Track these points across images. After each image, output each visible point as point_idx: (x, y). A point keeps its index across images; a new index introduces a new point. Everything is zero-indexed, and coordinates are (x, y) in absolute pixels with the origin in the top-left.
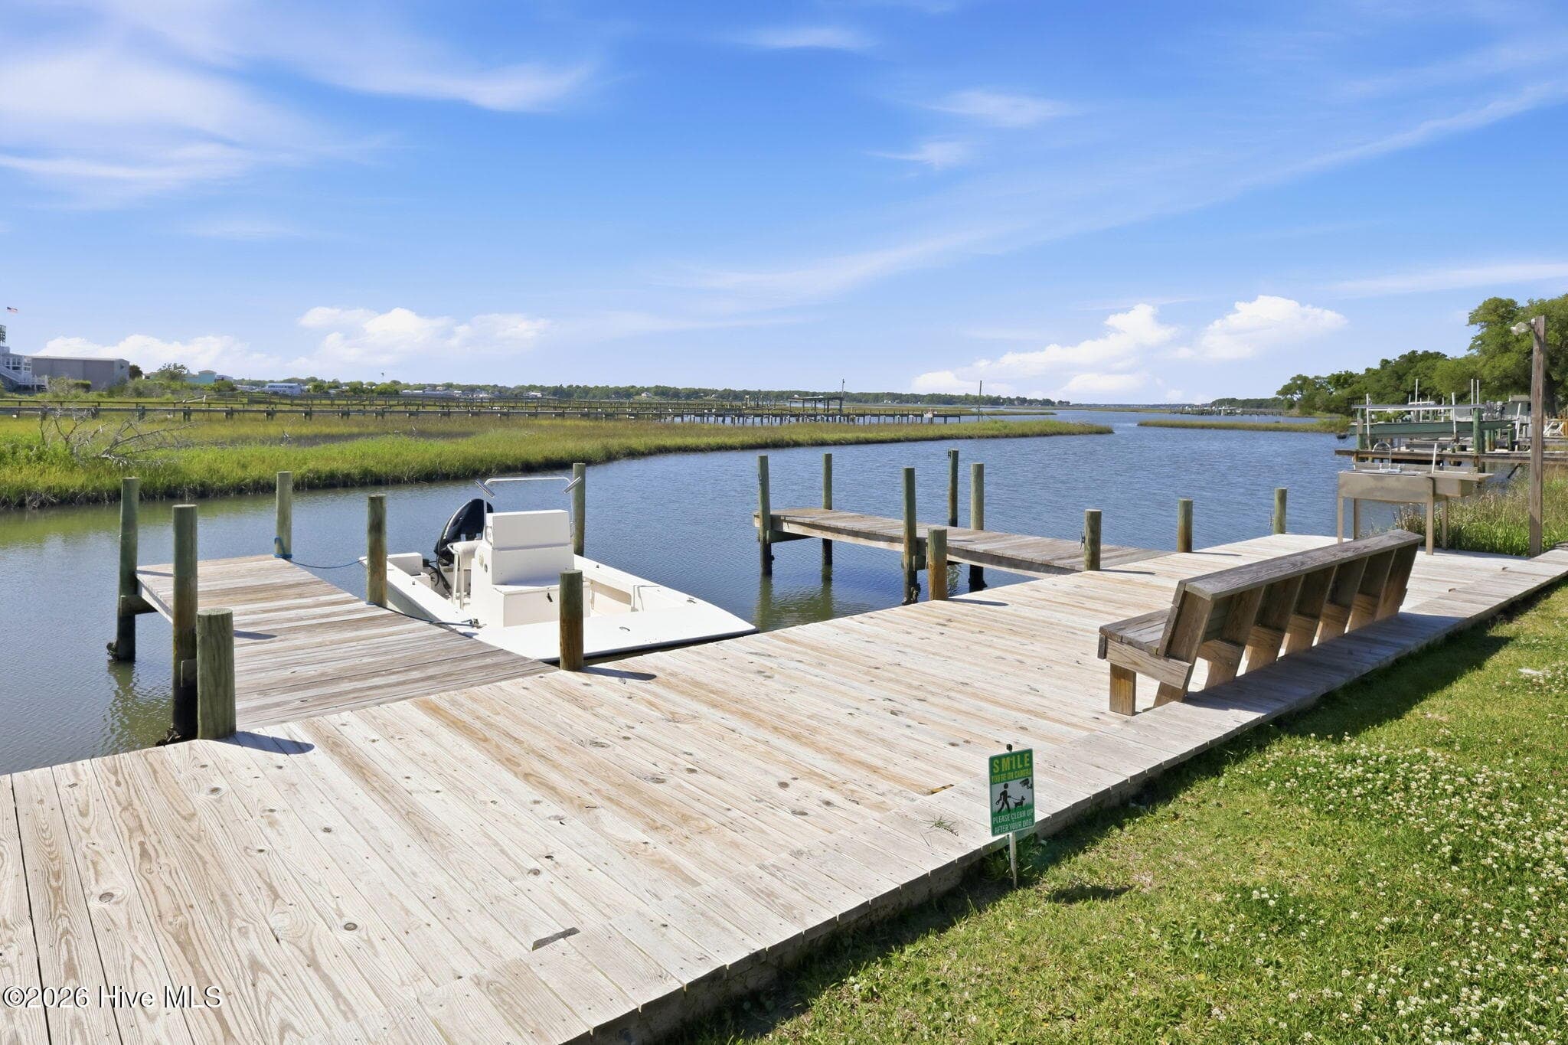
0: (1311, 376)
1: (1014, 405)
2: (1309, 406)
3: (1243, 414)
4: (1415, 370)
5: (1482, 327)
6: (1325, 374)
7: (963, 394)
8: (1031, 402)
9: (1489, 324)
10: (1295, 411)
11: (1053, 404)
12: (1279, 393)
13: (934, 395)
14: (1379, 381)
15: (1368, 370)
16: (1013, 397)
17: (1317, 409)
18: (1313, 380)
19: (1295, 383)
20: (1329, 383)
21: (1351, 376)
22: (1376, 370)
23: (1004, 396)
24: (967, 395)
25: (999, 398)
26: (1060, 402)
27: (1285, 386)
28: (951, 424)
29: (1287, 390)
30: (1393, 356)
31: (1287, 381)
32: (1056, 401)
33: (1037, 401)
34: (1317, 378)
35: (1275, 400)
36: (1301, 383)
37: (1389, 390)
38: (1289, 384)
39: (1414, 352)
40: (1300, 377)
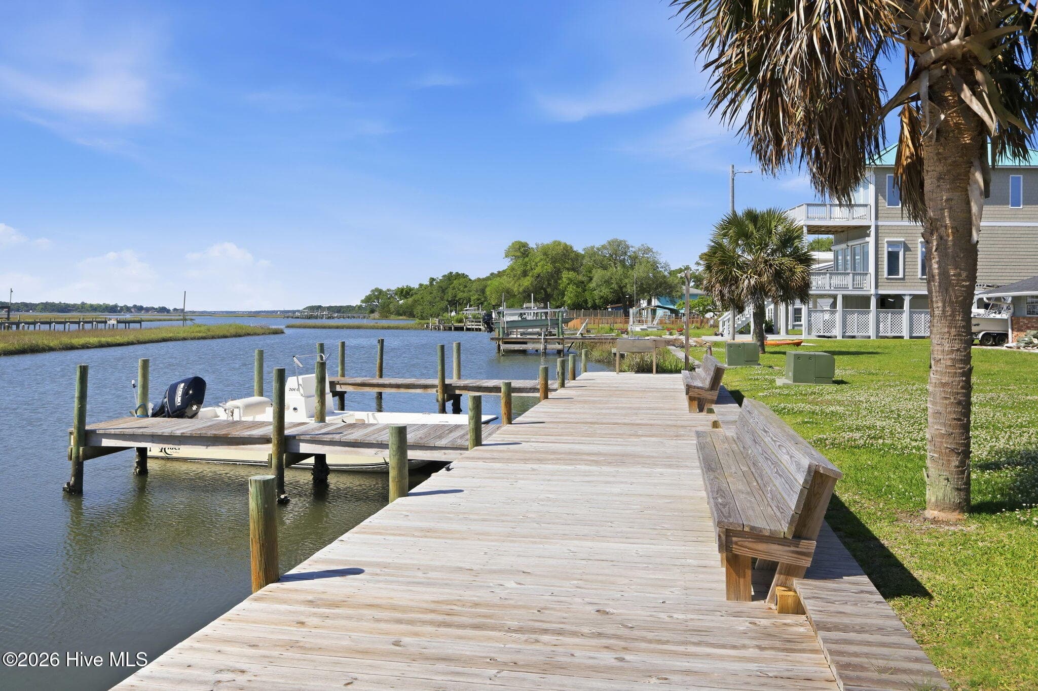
0: (384, 289)
1: (131, 312)
2: (386, 311)
3: (339, 318)
4: (453, 285)
5: (512, 260)
6: (394, 288)
7: (79, 302)
8: (147, 310)
9: (517, 257)
10: (376, 315)
11: (168, 311)
12: (362, 301)
13: (47, 303)
14: (431, 293)
15: (421, 285)
16: (130, 305)
17: (391, 313)
18: (386, 292)
19: (374, 294)
20: (396, 294)
21: (411, 289)
22: (426, 285)
23: (121, 304)
24: (83, 304)
25: (116, 306)
26: (175, 310)
27: (367, 297)
28: (146, 329)
29: (368, 299)
30: (439, 276)
31: (368, 293)
32: (171, 308)
33: (153, 308)
34: (388, 290)
35: (360, 307)
36: (378, 294)
37: (438, 299)
38: (370, 295)
39: (451, 273)
40: (377, 290)
